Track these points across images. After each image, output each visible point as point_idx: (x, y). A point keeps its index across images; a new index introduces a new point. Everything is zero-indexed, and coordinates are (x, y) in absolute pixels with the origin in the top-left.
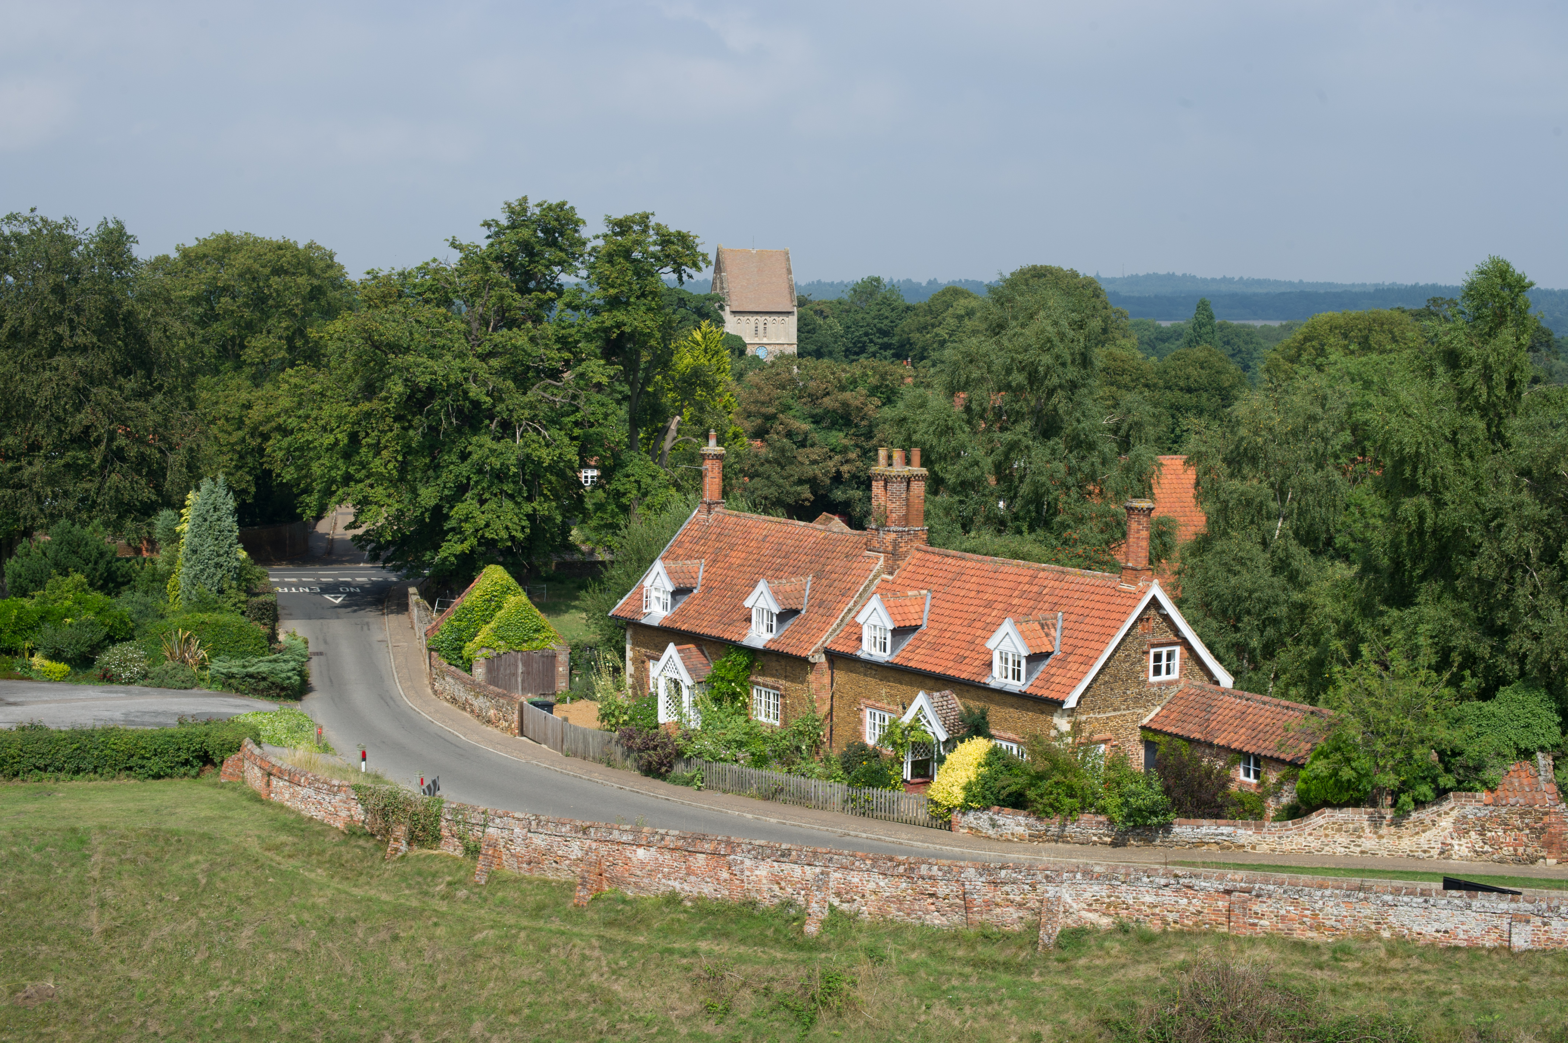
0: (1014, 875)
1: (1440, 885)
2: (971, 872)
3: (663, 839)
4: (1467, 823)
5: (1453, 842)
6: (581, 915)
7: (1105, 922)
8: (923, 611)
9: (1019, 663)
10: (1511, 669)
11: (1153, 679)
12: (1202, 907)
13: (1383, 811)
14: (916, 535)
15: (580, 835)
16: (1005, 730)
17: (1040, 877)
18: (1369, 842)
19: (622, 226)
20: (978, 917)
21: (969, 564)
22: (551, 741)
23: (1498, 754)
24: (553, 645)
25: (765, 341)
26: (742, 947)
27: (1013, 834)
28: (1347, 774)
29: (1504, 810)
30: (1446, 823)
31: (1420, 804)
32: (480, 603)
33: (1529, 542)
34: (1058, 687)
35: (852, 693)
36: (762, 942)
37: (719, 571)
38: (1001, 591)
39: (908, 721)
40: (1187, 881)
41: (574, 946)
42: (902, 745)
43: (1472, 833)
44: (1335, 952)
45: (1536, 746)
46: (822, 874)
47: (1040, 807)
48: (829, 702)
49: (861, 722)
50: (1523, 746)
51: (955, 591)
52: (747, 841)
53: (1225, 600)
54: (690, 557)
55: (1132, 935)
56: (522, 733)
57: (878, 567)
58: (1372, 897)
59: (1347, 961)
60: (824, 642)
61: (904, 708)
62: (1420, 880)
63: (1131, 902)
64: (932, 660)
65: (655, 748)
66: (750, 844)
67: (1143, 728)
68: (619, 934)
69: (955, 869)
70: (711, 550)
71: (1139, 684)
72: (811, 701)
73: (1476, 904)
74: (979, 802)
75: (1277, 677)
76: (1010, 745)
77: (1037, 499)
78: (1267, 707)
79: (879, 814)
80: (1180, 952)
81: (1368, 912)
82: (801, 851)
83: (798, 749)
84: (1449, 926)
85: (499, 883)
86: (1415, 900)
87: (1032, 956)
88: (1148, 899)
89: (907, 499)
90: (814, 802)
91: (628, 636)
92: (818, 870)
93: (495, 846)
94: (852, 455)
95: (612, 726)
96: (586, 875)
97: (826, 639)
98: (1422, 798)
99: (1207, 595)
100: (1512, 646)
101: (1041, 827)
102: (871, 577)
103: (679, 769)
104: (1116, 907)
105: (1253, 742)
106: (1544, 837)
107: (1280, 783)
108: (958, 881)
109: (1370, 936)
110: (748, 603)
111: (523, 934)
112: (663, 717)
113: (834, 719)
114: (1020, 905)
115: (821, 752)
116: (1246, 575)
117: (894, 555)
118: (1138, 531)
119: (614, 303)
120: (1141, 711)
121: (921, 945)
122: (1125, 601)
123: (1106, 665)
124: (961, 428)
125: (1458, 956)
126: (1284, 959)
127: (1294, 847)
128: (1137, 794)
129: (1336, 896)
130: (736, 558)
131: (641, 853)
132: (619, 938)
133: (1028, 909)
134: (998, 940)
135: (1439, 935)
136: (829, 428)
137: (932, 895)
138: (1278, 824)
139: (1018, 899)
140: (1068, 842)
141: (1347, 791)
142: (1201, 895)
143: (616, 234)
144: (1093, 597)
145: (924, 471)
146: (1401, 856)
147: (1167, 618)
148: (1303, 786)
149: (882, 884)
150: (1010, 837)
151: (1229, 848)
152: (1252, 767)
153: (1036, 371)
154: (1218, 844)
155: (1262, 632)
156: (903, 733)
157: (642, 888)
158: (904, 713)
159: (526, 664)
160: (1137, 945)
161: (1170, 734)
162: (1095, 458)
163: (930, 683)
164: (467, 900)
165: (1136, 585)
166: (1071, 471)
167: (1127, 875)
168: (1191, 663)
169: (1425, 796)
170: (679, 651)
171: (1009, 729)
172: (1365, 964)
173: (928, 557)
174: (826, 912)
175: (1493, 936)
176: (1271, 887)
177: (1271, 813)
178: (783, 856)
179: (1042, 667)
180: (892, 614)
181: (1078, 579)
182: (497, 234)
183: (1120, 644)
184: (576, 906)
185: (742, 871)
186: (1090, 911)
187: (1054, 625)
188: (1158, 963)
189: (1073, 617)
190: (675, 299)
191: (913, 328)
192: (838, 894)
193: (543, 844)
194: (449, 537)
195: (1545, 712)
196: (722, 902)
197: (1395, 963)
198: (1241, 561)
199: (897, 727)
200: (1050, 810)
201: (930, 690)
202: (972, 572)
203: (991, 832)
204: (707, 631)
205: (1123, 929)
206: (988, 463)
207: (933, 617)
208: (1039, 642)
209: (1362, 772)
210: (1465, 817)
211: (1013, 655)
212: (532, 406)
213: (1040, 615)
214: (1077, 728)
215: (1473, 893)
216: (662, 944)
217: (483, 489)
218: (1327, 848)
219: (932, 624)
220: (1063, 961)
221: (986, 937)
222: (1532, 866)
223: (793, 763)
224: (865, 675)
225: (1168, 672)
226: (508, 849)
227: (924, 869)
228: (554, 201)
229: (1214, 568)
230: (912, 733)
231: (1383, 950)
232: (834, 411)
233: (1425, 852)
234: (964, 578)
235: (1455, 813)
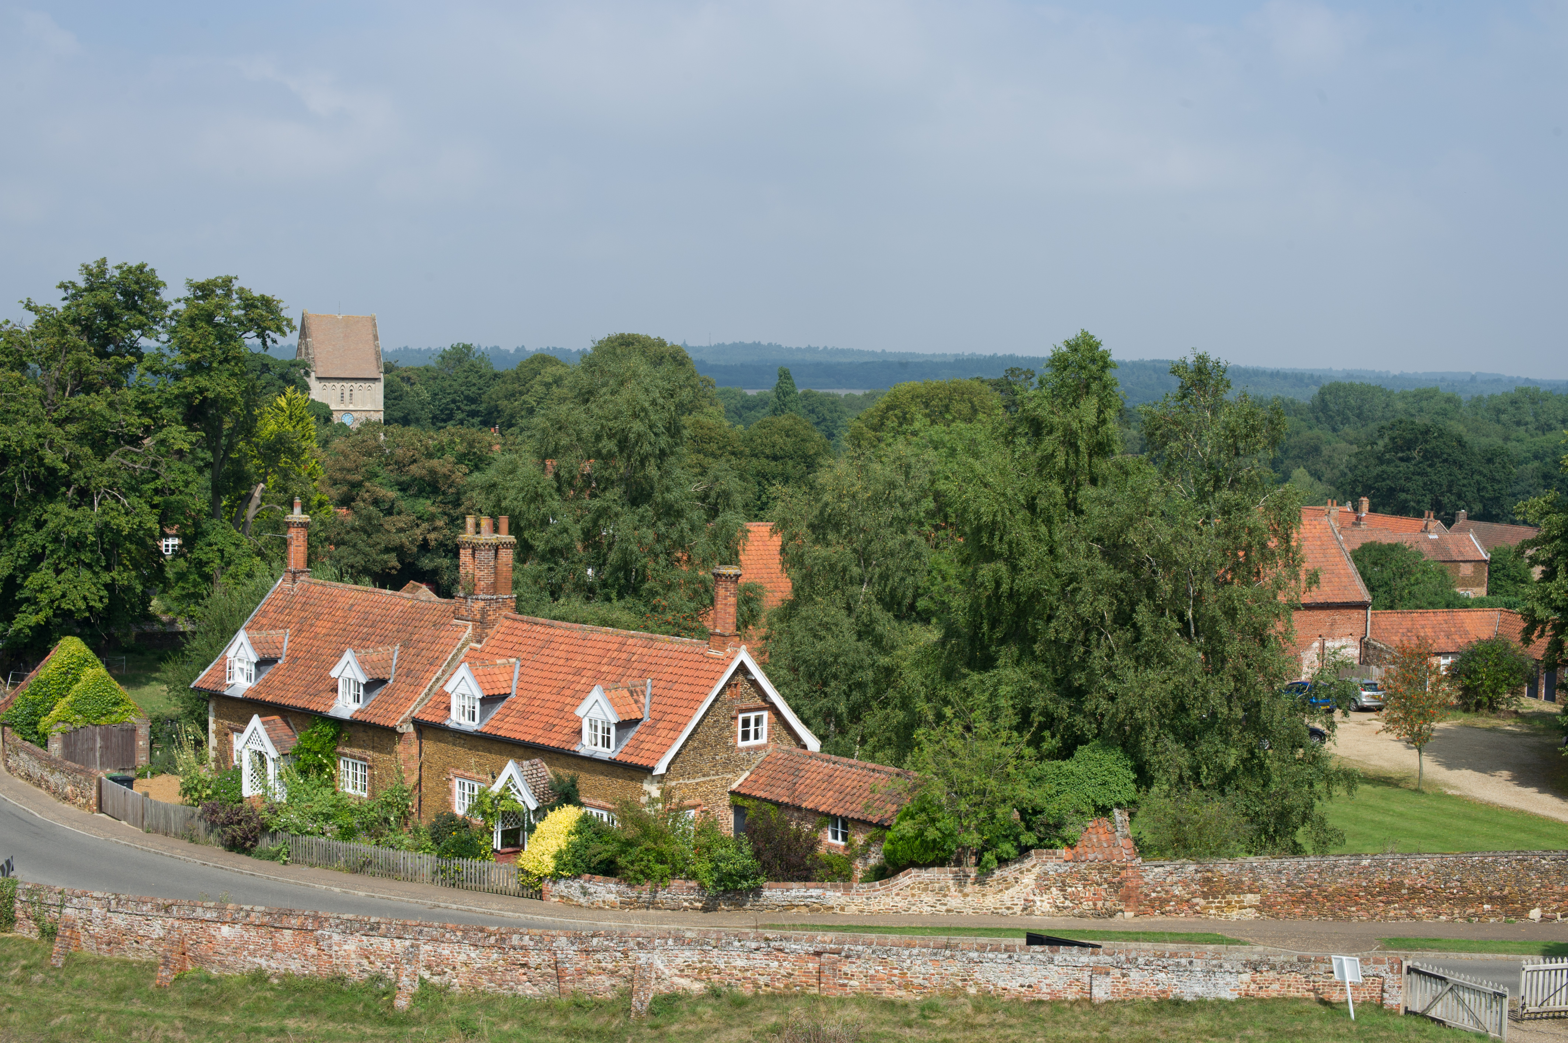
0: (606, 943)
1: (1023, 941)
2: (563, 941)
3: (248, 916)
4: (1048, 880)
5: (1036, 898)
6: (164, 996)
7: (697, 987)
8: (511, 680)
9: (609, 730)
10: (1089, 728)
11: (741, 744)
12: (793, 970)
13: (967, 870)
14: (504, 603)
15: (162, 913)
16: (595, 798)
17: (631, 944)
18: (955, 901)
19: (205, 290)
20: (570, 986)
21: (558, 632)
22: (131, 817)
23: (1077, 812)
24: (133, 718)
25: (351, 407)
26: (331, 1024)
27: (604, 902)
28: (932, 834)
29: (1083, 866)
30: (1029, 880)
31: (1003, 862)
32: (56, 675)
33: (1104, 605)
34: (648, 754)
35: (440, 763)
36: (351, 1018)
37: (305, 641)
38: (590, 658)
39: (497, 791)
40: (777, 944)
41: (156, 1028)
42: (492, 815)
43: (1053, 889)
44: (923, 1009)
45: (1113, 803)
46: (412, 946)
47: (631, 874)
48: (417, 773)
49: (450, 792)
50: (1100, 803)
51: (545, 659)
52: (335, 915)
53: (812, 665)
54: (274, 627)
55: (724, 1000)
56: (101, 810)
57: (466, 635)
58: (958, 954)
59: (935, 1018)
60: (412, 712)
61: (494, 777)
62: (1005, 936)
63: (722, 966)
64: (522, 728)
65: (239, 822)
66: (338, 918)
67: (732, 793)
68: (203, 1015)
69: (546, 938)
70: (296, 620)
71: (728, 749)
72: (399, 772)
73: (1058, 958)
74: (570, 870)
75: (863, 741)
76: (600, 812)
77: (625, 566)
78: (854, 770)
79: (469, 884)
80: (771, 1015)
81: (955, 970)
82: (390, 924)
83: (386, 820)
84: (1033, 980)
85: (77, 965)
86: (1000, 956)
87: (625, 1023)
88: (740, 963)
89: (496, 567)
90: (403, 874)
91: (211, 708)
92: (408, 943)
93: (72, 927)
94: (440, 523)
95: (195, 800)
96: (169, 954)
97: (413, 709)
98: (1005, 856)
99: (793, 660)
100: (1089, 706)
101: (633, 894)
102: (459, 646)
103: (265, 843)
104: (707, 972)
105: (841, 805)
106: (1122, 891)
107: (867, 845)
108: (549, 950)
109: (957, 992)
110: (334, 673)
111: (102, 1018)
112: (248, 790)
113: (423, 789)
114: (613, 973)
115: (410, 823)
116: (831, 641)
117: (483, 623)
118: (726, 598)
119: (196, 368)
120: (730, 776)
121: (513, 1016)
122: (713, 667)
123: (695, 730)
124: (551, 496)
125: (1042, 1009)
126: (873, 1018)
127: (882, 907)
128: (727, 859)
129: (924, 955)
130: (322, 627)
131: (225, 930)
132: (203, 1018)
133: (620, 976)
134: (591, 1009)
135: (1023, 990)
136: (417, 496)
137: (523, 965)
138: (865, 885)
139: (610, 966)
140: (659, 908)
141: (933, 851)
142: (791, 957)
143: (197, 298)
144: (681, 663)
145: (512, 539)
146: (985, 914)
147: (754, 683)
148: (890, 847)
149: (473, 955)
150: (602, 905)
151: (818, 910)
152: (840, 829)
153: (626, 439)
154: (807, 906)
155: (848, 696)
156: (492, 802)
157: (227, 967)
158: (494, 782)
159: (104, 738)
160: (729, 1009)
161: (758, 799)
162: (684, 524)
163: (520, 752)
164: (44, 983)
165: (724, 651)
166: (659, 538)
167: (719, 939)
168: (778, 728)
169: (1008, 853)
170: (264, 723)
171: (599, 796)
172: (952, 1020)
173: (516, 625)
174: (417, 985)
175: (1075, 989)
176: (860, 948)
177: (859, 875)
178: (372, 929)
179: (632, 734)
180: (480, 683)
181: (667, 646)
182: (74, 296)
183: (708, 710)
184: (158, 986)
185: (330, 947)
186: (682, 977)
187: (643, 692)
188: (750, 1027)
189: (662, 684)
190: (258, 364)
191: (500, 395)
192: (429, 967)
193: (123, 924)
194: (23, 608)
195: (1121, 770)
196: (310, 979)
197: (981, 1019)
198: (826, 627)
199: (487, 796)
200: (641, 877)
201: (519, 759)
202: (561, 640)
203: (582, 900)
204: (292, 702)
205: (715, 994)
206: (576, 531)
207: (522, 685)
208: (628, 709)
209: (947, 832)
210: (1046, 874)
211: (603, 722)
212: (111, 473)
213: (630, 681)
214: (667, 795)
215: (1055, 947)
216: (249, 1023)
217: (59, 558)
218: (914, 908)
219: (521, 692)
220: (656, 1027)
221: (579, 1006)
222: (1111, 920)
223: (382, 835)
224: (454, 744)
225: (756, 737)
226: (87, 930)
227: (515, 940)
228: (134, 263)
229: (800, 634)
230: (502, 802)
231: (970, 1006)
232: (422, 479)
233: (1008, 908)
234: (553, 645)
235: (1036, 870)
